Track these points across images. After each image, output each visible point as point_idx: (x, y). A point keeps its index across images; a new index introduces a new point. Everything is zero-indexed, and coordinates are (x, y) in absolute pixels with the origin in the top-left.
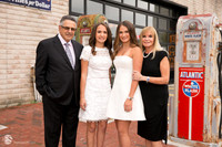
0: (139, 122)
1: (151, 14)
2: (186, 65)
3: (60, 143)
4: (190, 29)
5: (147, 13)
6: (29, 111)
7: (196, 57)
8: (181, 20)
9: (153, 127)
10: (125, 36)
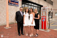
0: (34, 26)
1: (37, 7)
2: (43, 16)
3: (20, 30)
4: (43, 9)
5: (36, 7)
6: (15, 25)
7: (45, 14)
8: (42, 8)
9: (37, 27)
10: (31, 10)
